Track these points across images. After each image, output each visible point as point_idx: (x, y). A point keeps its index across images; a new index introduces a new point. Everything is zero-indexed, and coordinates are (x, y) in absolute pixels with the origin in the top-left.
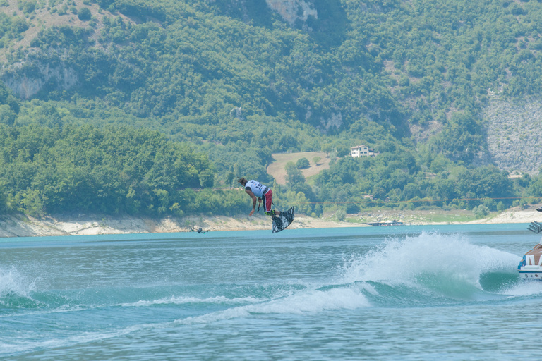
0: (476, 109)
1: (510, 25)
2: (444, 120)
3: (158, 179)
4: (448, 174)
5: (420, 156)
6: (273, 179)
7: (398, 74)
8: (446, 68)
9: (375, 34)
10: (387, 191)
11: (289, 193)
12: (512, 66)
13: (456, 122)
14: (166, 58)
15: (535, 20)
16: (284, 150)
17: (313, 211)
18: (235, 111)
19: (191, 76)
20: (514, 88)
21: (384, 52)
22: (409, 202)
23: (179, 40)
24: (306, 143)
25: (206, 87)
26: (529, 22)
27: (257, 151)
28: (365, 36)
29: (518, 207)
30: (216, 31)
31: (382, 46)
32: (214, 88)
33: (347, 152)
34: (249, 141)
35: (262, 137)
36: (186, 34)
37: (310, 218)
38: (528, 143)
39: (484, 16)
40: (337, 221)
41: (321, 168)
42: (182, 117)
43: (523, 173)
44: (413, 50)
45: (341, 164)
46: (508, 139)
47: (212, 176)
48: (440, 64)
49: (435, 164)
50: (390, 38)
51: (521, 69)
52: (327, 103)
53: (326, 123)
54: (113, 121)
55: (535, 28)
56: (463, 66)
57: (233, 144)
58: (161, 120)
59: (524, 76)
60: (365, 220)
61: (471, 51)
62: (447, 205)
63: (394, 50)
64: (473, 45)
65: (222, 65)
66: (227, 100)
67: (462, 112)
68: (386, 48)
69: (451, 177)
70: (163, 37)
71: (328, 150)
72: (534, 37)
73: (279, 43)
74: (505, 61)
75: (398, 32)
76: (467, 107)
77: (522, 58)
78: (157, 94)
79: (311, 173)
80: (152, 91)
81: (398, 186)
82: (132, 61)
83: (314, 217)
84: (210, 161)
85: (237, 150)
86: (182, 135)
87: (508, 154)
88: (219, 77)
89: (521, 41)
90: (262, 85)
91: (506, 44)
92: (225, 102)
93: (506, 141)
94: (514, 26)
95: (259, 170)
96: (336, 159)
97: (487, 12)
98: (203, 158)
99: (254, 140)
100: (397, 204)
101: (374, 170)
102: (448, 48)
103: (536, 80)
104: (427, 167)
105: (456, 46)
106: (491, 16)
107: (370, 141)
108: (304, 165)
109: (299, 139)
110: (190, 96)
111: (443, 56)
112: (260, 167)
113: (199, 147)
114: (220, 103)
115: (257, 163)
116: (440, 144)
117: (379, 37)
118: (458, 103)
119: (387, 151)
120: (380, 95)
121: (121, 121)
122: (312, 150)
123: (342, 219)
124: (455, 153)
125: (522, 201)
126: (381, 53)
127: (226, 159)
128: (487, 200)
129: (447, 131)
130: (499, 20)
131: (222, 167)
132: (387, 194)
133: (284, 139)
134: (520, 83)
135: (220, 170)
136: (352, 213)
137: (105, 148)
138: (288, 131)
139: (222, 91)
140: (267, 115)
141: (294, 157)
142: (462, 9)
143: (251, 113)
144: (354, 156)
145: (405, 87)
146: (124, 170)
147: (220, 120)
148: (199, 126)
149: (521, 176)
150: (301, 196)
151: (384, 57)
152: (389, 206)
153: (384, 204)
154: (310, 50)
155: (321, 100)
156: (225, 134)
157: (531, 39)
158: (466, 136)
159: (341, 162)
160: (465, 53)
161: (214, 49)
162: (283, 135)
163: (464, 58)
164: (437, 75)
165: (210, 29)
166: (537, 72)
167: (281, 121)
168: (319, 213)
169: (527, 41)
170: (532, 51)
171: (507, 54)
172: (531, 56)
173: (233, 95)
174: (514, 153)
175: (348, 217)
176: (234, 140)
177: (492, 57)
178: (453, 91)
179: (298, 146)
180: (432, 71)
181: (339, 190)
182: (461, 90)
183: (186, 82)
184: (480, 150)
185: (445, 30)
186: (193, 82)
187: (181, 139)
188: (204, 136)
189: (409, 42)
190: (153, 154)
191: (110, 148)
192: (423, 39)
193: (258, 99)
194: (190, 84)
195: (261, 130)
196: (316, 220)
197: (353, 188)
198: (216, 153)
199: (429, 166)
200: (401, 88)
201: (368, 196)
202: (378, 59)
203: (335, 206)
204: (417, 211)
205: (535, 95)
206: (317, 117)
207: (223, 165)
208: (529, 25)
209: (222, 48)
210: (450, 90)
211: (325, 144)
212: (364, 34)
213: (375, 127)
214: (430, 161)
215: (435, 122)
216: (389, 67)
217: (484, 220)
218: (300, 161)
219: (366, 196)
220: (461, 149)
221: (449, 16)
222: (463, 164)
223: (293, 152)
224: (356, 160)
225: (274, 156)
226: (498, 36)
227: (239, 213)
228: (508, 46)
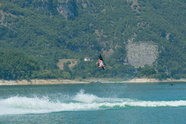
0: (124, 45)
1: (136, 19)
2: (114, 49)
3: (22, 67)
4: (115, 67)
5: (106, 61)
6: (59, 68)
7: (99, 34)
8: (115, 32)
9: (92, 21)
10: (96, 72)
11: (64, 72)
12: (136, 32)
13: (118, 50)
14: (25, 28)
15: (143, 18)
16: (63, 58)
17: (72, 78)
18: (47, 45)
19: (33, 34)
20: (136, 39)
21: (95, 27)
22: (102, 76)
23: (29, 22)
24: (70, 56)
25: (38, 38)
26: (142, 18)
27: (54, 59)
28: (89, 22)
29: (137, 77)
30: (41, 20)
31: (95, 25)
32: (40, 38)
33: (83, 59)
34: (51, 55)
35: (56, 54)
36: (31, 21)
37: (70, 80)
38: (141, 57)
39: (127, 16)
40: (79, 81)
41: (74, 64)
42: (29, 47)
43: (139, 67)
44: (104, 27)
45: (81, 63)
46: (134, 55)
47: (39, 67)
48: (113, 31)
49: (111, 63)
50: (97, 23)
51: (139, 33)
52: (77, 43)
53: (76, 50)
54: (7, 48)
55: (143, 20)
56: (120, 32)
57: (46, 56)
58: (23, 48)
59: (140, 35)
60: (88, 81)
61: (123, 27)
62: (115, 77)
63: (98, 26)
64: (124, 25)
65: (43, 31)
66: (44, 42)
67: (120, 47)
68: (96, 26)
69: (116, 68)
70: (24, 21)
71: (77, 59)
72: (143, 23)
73: (62, 24)
74: (134, 31)
75: (100, 21)
76: (121, 45)
77: (139, 29)
78: (22, 40)
79: (71, 66)
80: (20, 39)
81: (99, 70)
82: (14, 29)
83: (72, 80)
84: (38, 62)
85: (47, 58)
86: (29, 53)
87: (134, 61)
88: (42, 34)
89: (139, 24)
90: (56, 37)
91: (134, 25)
92: (44, 43)
93: (134, 56)
94: (137, 19)
95: (54, 65)
96: (79, 61)
97: (128, 15)
98: (36, 61)
99: (53, 55)
100: (99, 76)
101: (92, 65)
102: (116, 26)
103: (143, 37)
104: (108, 64)
105: (118, 26)
106: (129, 16)
107: (91, 56)
108: (69, 63)
109: (67, 55)
110: (32, 40)
111: (114, 29)
112: (55, 64)
113: (35, 57)
114: (42, 43)
115: (54, 63)
116: (113, 57)
117: (94, 22)
118: (119, 44)
119: (96, 59)
120: (94, 41)
121: (10, 48)
122: (72, 58)
123: (81, 81)
124: (118, 60)
125: (138, 76)
126: (94, 28)
127: (44, 61)
128: (128, 75)
129: (115, 53)
130: (132, 18)
131: (42, 63)
132: (96, 73)
133: (63, 55)
134: (139, 38)
135: (42, 65)
136: (84, 79)
137: (4, 57)
138: (64, 52)
139: (43, 39)
140: (57, 47)
141: (66, 61)
142: (120, 14)
143: (52, 46)
144: (85, 60)
145: (102, 39)
146: (10, 64)
147: (42, 49)
148: (35, 50)
149: (138, 68)
150: (68, 73)
151: (95, 29)
152: (96, 77)
153: (94, 76)
154: (71, 26)
155: (75, 42)
156: (44, 53)
157: (142, 24)
158: (121, 55)
159: (81, 62)
160: (121, 28)
161: (40, 25)
162: (62, 53)
163: (121, 29)
164: (112, 35)
165: (39, 19)
166: (144, 34)
167: (62, 49)
168: (74, 79)
169: (141, 24)
170: (142, 27)
171: (134, 28)
172: (142, 29)
173: (46, 40)
174: (136, 60)
175: (83, 80)
176: (46, 55)
177: (130, 29)
178: (117, 40)
179: (67, 57)
180: (110, 34)
181: (80, 71)
182: (119, 39)
183: (31, 36)
184: (125, 59)
185: (115, 20)
186: (33, 36)
187: (29, 55)
188: (37, 54)
189: (103, 24)
190: (20, 59)
191: (6, 57)
192: (108, 23)
193: (54, 42)
194: (32, 36)
195: (55, 52)
196: (72, 81)
197: (85, 71)
198: (40, 59)
199: (109, 64)
200: (101, 38)
201: (89, 73)
202: (93, 29)
203: (79, 76)
204: (105, 79)
205: (143, 41)
206: (73, 48)
207: (43, 63)
208: (142, 19)
209: (43, 25)
210: (116, 40)
211: (76, 57)
212: (89, 21)
213: (92, 51)
214: (110, 62)
215: (111, 50)
216: (97, 31)
217: (126, 81)
218: (68, 62)
219: (89, 74)
220: (119, 59)
221: (116, 16)
222: (120, 64)
223: (66, 59)
224: (86, 62)
225: (59, 60)
226: (132, 23)
227: (47, 78)
228: (135, 26)
